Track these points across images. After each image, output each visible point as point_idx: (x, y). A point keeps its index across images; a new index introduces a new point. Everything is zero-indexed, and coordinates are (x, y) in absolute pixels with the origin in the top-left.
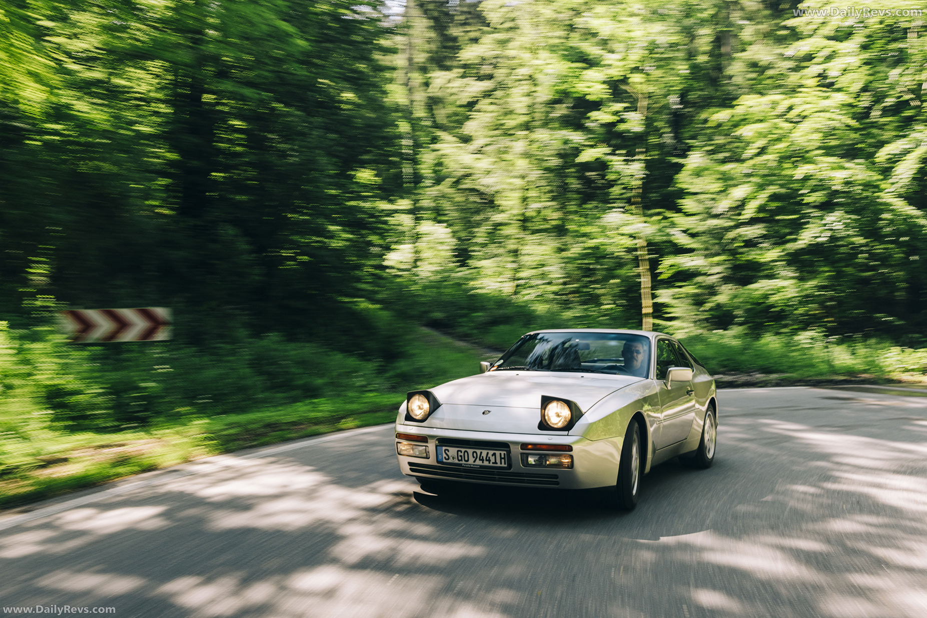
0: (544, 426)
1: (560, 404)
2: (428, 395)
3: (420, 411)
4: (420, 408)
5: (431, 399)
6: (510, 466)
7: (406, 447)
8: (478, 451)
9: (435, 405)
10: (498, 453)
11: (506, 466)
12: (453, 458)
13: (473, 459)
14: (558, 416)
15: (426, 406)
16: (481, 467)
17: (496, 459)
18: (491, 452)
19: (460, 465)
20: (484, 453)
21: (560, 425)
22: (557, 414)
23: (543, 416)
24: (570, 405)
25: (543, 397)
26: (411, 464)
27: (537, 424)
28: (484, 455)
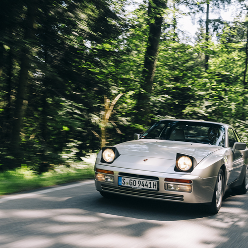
0: (177, 169)
1: (187, 158)
2: (114, 150)
3: (109, 158)
4: (109, 156)
5: (116, 151)
6: (158, 189)
7: (101, 176)
8: (142, 181)
9: (117, 155)
10: (152, 182)
11: (156, 189)
12: (127, 183)
13: (138, 185)
14: (185, 164)
15: (113, 155)
16: (143, 189)
17: (151, 185)
18: (149, 182)
19: (131, 187)
20: (145, 182)
21: (186, 169)
22: (185, 163)
23: (177, 164)
24: (192, 159)
25: (177, 154)
26: (103, 185)
27: (174, 168)
28: (145, 183)
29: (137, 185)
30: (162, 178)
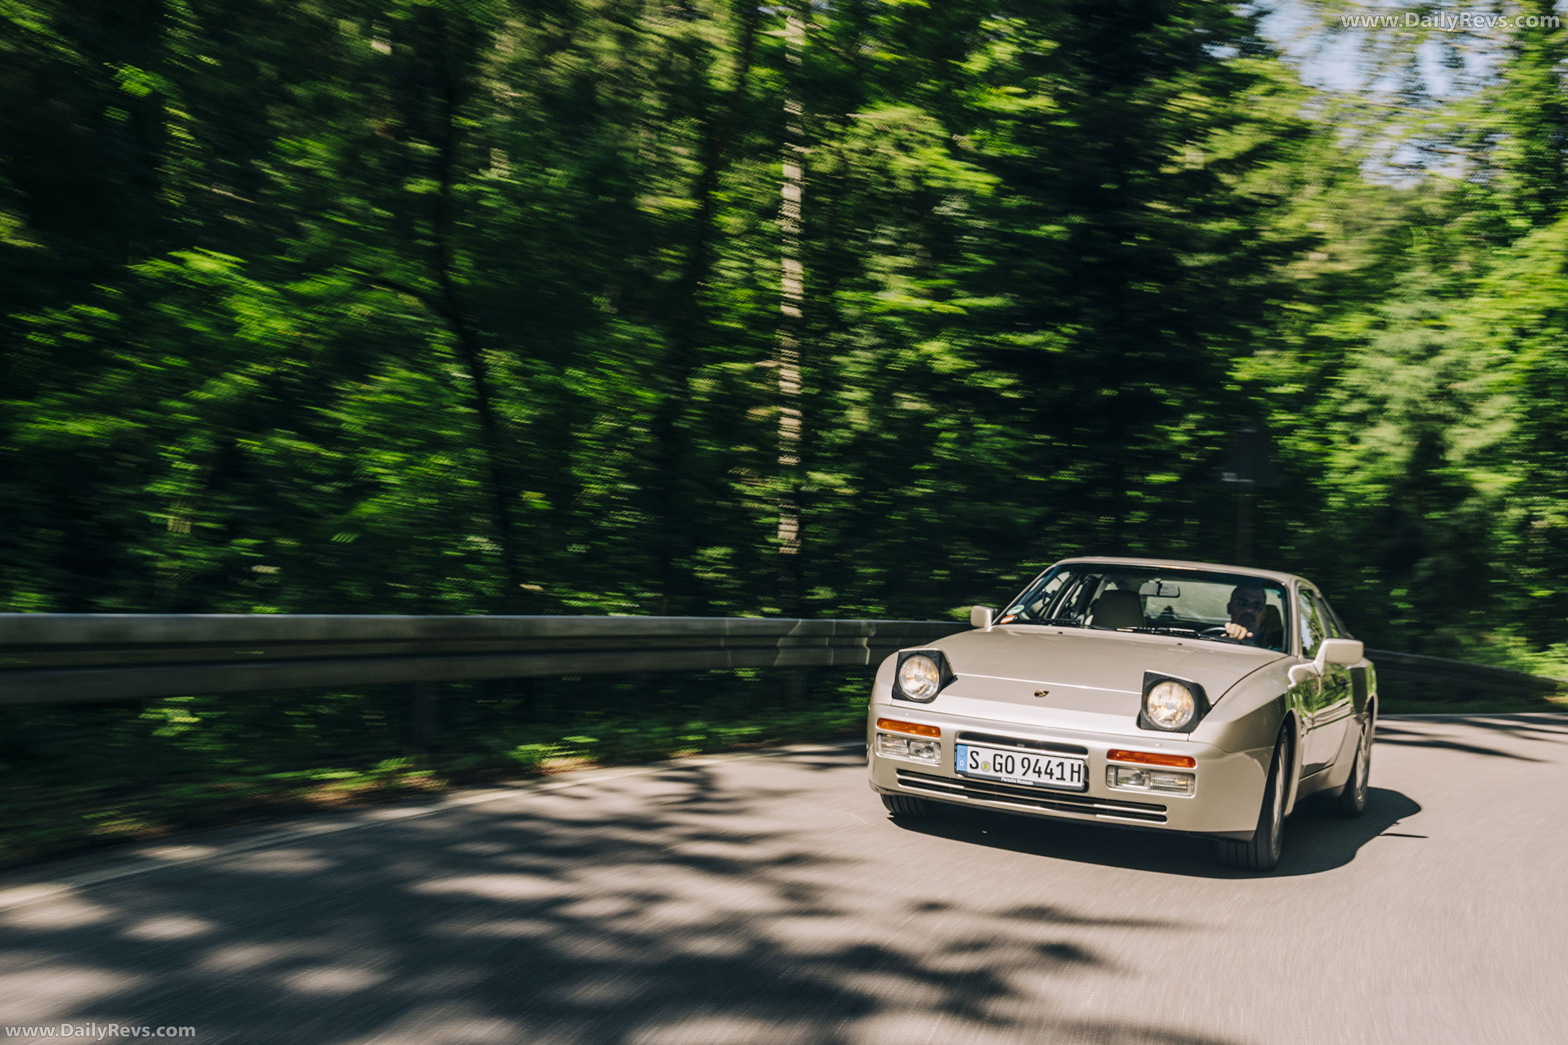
0: (1145, 722)
1: (1176, 688)
2: (937, 659)
3: (920, 685)
5: (942, 666)
6: (1086, 786)
7: (896, 742)
8: (1033, 758)
9: (948, 677)
10: (1067, 762)
11: (1080, 785)
12: (986, 767)
13: (1021, 770)
14: (1172, 707)
15: (933, 675)
16: (1036, 784)
17: (1063, 772)
18: (1056, 761)
19: (999, 779)
20: (1043, 761)
21: (1174, 723)
22: (1170, 704)
23: (1145, 707)
24: (1198, 692)
25: (1146, 673)
26: (900, 772)
27: (1135, 719)
28: (1042, 764)
29: (1019, 770)
30: (1098, 752)
